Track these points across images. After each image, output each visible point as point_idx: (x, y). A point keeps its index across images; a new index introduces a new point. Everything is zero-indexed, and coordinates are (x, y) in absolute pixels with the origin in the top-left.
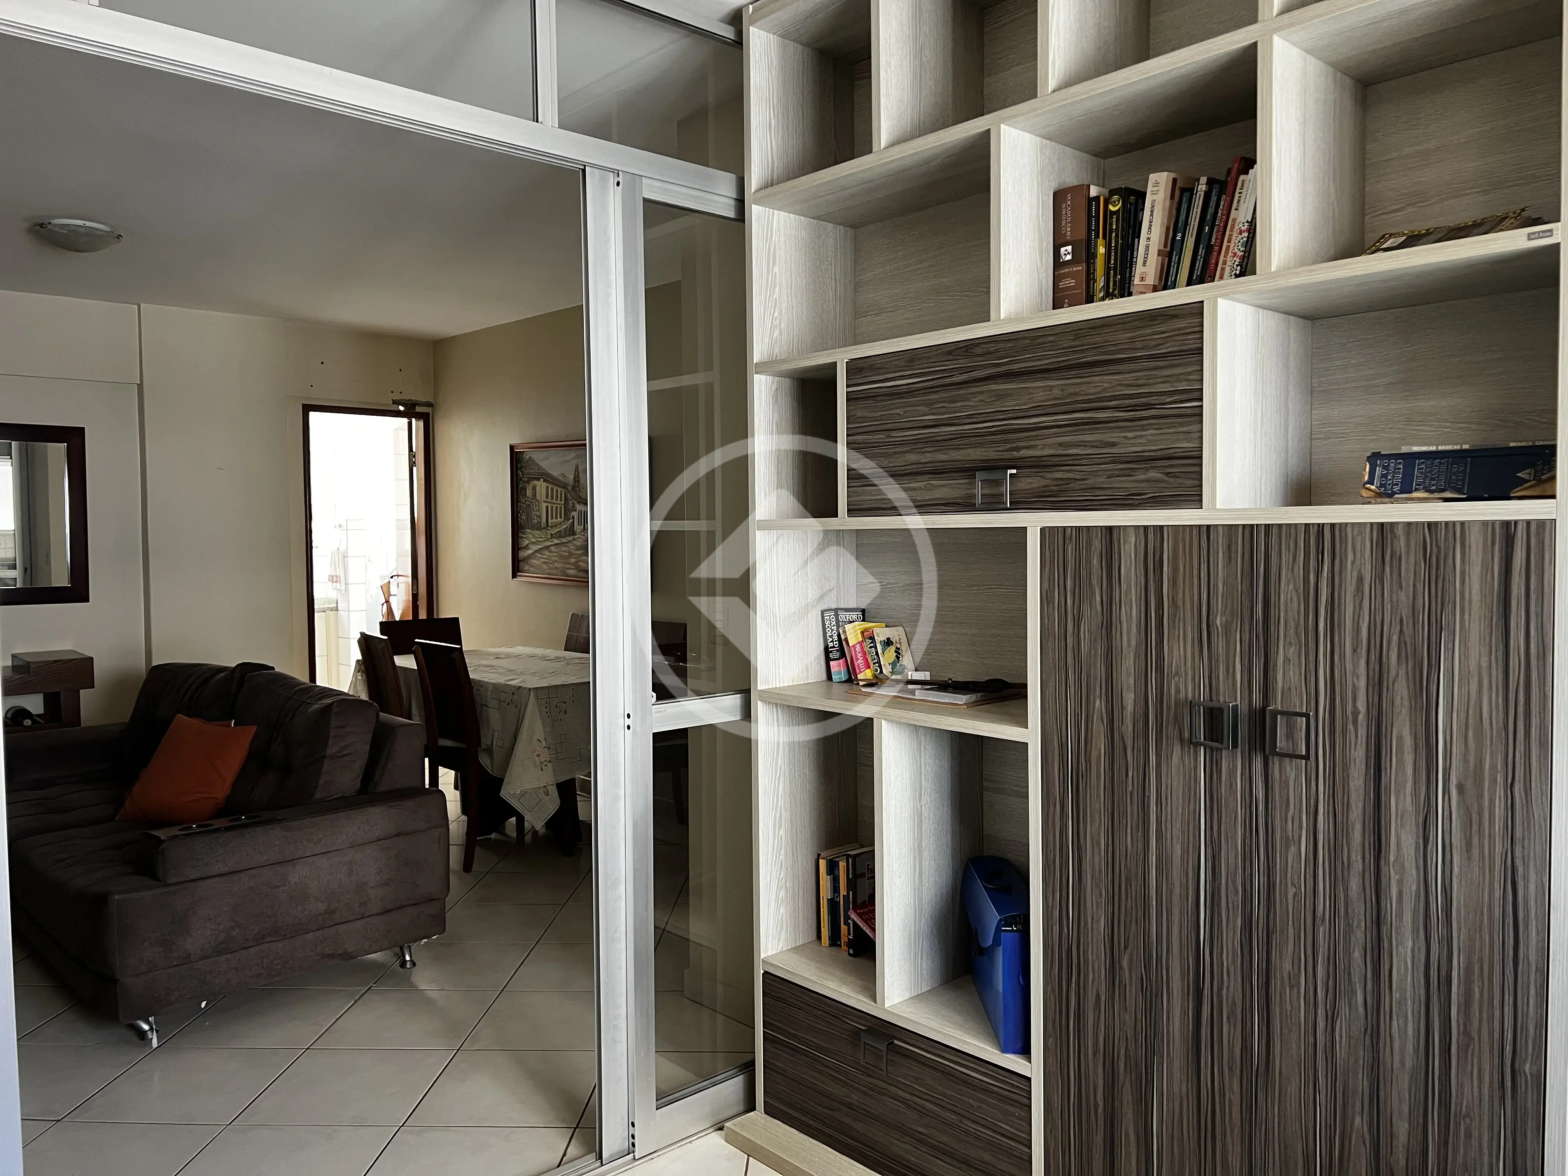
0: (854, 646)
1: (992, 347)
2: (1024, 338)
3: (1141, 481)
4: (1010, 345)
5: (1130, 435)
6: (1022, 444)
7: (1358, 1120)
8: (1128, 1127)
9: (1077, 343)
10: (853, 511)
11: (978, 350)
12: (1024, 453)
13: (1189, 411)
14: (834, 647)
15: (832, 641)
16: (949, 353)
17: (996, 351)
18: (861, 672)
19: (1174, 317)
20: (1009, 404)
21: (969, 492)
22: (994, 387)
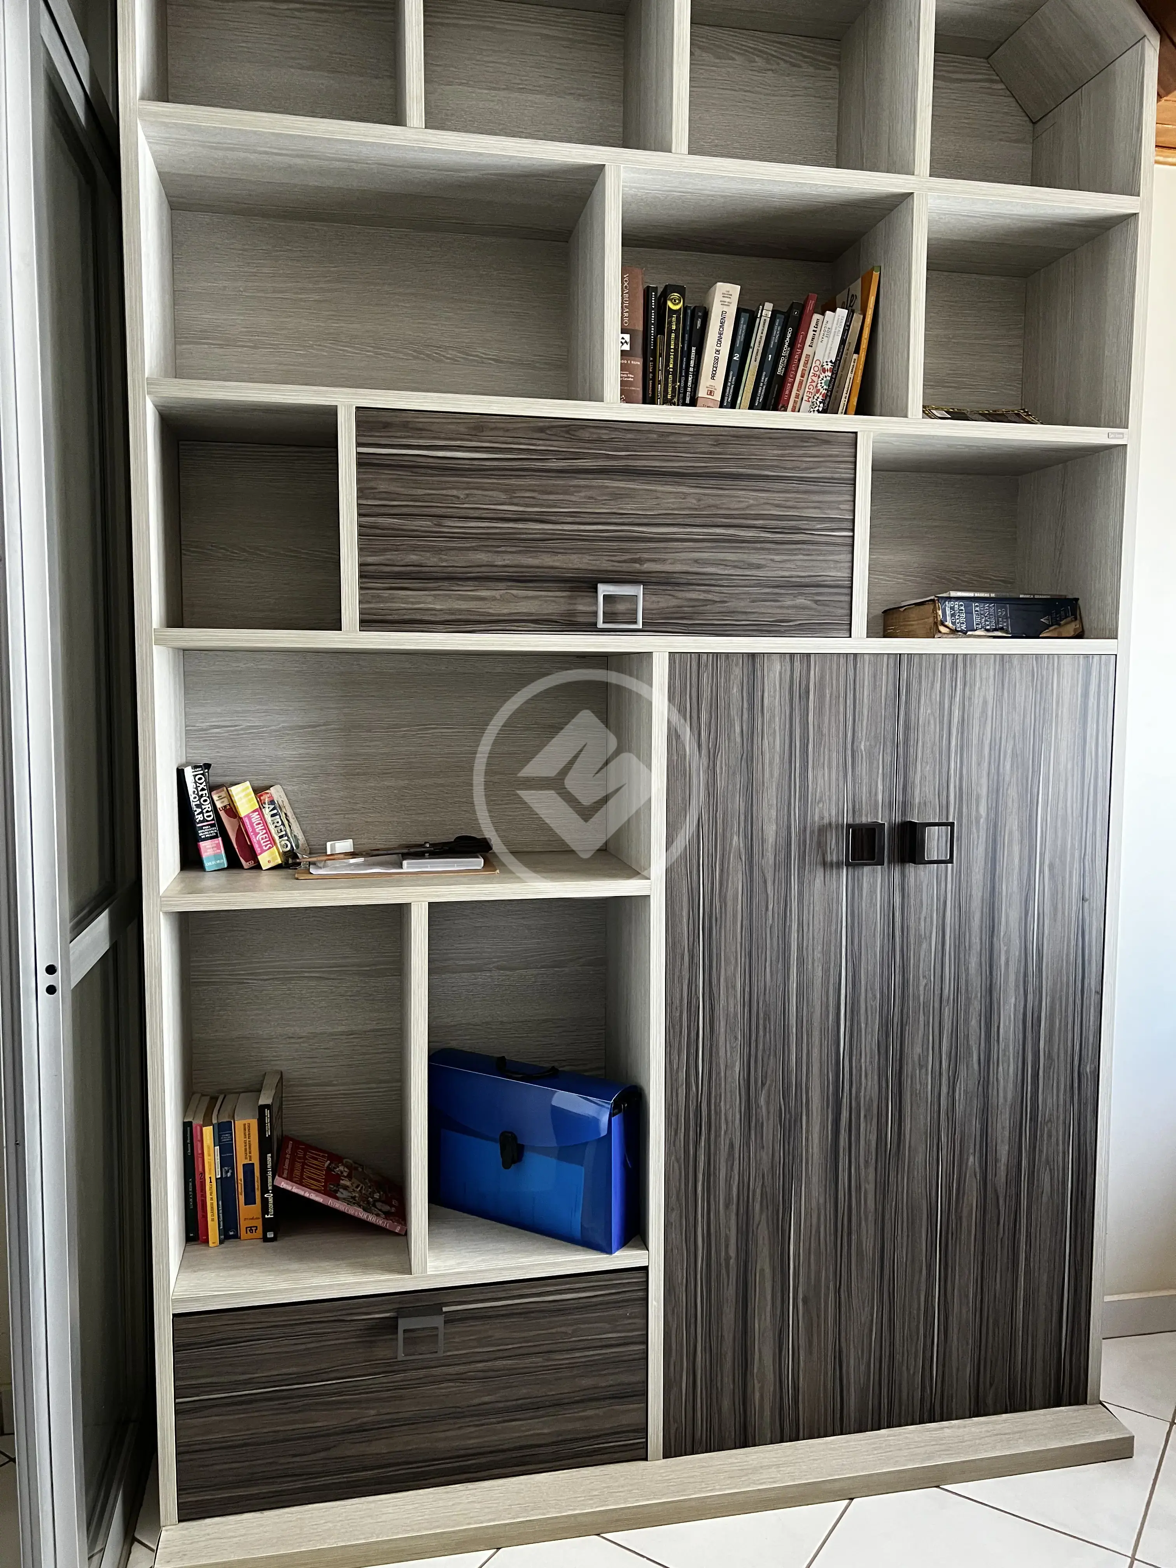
0: (248, 816)
1: (605, 434)
2: (650, 432)
3: (788, 608)
4: (629, 436)
5: (777, 558)
6: (646, 556)
7: (971, 1159)
8: (763, 1263)
9: (718, 450)
10: (367, 623)
11: (585, 434)
12: (647, 567)
13: (839, 540)
14: (204, 820)
15: (201, 813)
16: (542, 430)
17: (611, 440)
18: (263, 851)
19: (827, 442)
20: (629, 507)
21: (571, 607)
22: (608, 483)
